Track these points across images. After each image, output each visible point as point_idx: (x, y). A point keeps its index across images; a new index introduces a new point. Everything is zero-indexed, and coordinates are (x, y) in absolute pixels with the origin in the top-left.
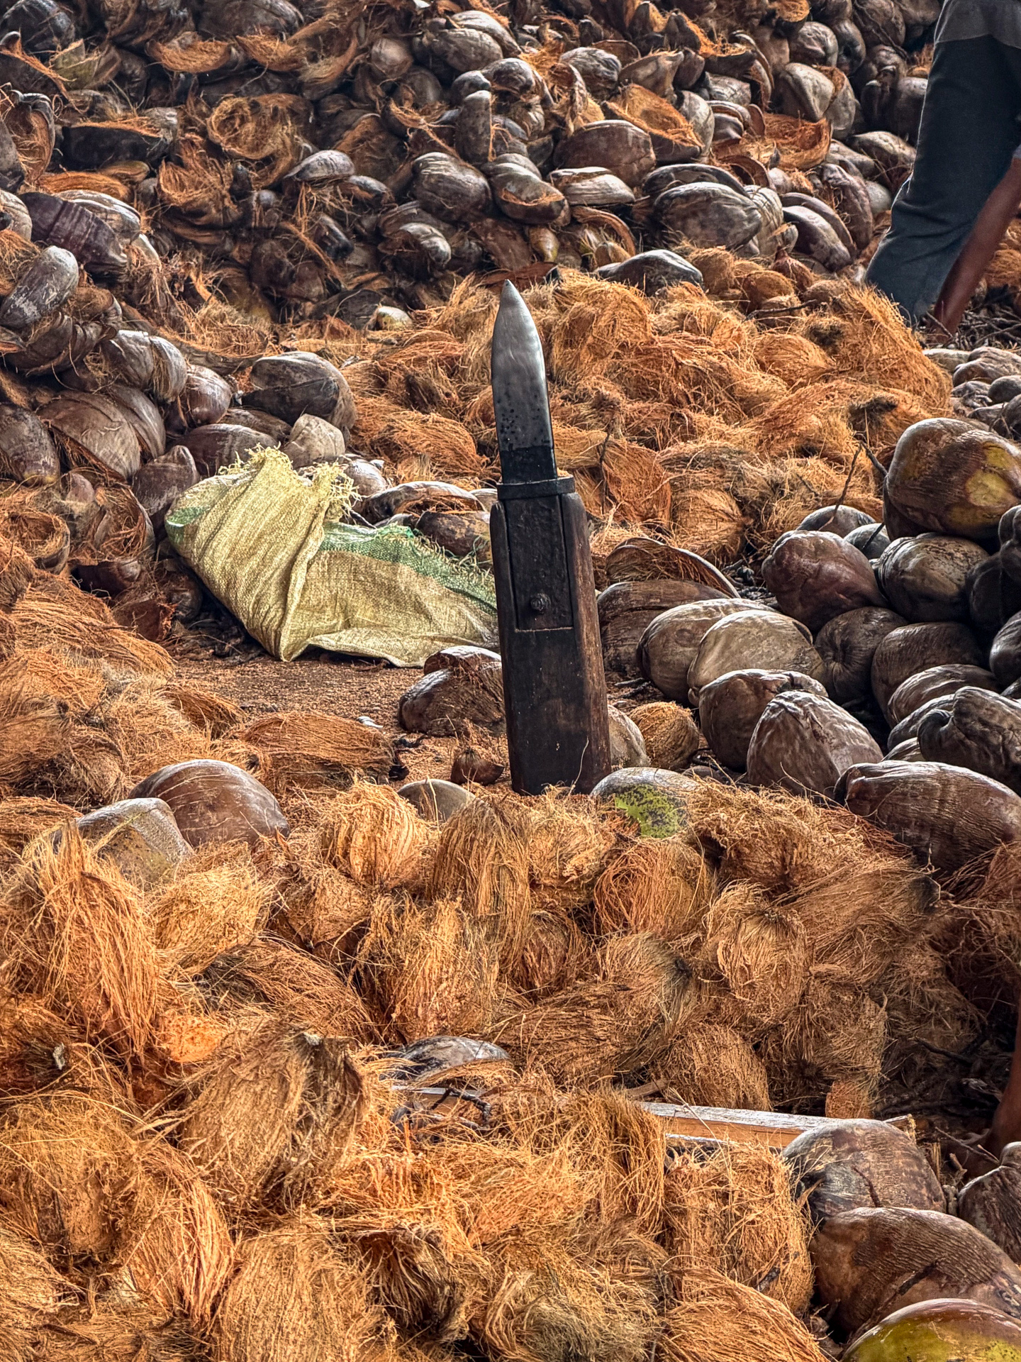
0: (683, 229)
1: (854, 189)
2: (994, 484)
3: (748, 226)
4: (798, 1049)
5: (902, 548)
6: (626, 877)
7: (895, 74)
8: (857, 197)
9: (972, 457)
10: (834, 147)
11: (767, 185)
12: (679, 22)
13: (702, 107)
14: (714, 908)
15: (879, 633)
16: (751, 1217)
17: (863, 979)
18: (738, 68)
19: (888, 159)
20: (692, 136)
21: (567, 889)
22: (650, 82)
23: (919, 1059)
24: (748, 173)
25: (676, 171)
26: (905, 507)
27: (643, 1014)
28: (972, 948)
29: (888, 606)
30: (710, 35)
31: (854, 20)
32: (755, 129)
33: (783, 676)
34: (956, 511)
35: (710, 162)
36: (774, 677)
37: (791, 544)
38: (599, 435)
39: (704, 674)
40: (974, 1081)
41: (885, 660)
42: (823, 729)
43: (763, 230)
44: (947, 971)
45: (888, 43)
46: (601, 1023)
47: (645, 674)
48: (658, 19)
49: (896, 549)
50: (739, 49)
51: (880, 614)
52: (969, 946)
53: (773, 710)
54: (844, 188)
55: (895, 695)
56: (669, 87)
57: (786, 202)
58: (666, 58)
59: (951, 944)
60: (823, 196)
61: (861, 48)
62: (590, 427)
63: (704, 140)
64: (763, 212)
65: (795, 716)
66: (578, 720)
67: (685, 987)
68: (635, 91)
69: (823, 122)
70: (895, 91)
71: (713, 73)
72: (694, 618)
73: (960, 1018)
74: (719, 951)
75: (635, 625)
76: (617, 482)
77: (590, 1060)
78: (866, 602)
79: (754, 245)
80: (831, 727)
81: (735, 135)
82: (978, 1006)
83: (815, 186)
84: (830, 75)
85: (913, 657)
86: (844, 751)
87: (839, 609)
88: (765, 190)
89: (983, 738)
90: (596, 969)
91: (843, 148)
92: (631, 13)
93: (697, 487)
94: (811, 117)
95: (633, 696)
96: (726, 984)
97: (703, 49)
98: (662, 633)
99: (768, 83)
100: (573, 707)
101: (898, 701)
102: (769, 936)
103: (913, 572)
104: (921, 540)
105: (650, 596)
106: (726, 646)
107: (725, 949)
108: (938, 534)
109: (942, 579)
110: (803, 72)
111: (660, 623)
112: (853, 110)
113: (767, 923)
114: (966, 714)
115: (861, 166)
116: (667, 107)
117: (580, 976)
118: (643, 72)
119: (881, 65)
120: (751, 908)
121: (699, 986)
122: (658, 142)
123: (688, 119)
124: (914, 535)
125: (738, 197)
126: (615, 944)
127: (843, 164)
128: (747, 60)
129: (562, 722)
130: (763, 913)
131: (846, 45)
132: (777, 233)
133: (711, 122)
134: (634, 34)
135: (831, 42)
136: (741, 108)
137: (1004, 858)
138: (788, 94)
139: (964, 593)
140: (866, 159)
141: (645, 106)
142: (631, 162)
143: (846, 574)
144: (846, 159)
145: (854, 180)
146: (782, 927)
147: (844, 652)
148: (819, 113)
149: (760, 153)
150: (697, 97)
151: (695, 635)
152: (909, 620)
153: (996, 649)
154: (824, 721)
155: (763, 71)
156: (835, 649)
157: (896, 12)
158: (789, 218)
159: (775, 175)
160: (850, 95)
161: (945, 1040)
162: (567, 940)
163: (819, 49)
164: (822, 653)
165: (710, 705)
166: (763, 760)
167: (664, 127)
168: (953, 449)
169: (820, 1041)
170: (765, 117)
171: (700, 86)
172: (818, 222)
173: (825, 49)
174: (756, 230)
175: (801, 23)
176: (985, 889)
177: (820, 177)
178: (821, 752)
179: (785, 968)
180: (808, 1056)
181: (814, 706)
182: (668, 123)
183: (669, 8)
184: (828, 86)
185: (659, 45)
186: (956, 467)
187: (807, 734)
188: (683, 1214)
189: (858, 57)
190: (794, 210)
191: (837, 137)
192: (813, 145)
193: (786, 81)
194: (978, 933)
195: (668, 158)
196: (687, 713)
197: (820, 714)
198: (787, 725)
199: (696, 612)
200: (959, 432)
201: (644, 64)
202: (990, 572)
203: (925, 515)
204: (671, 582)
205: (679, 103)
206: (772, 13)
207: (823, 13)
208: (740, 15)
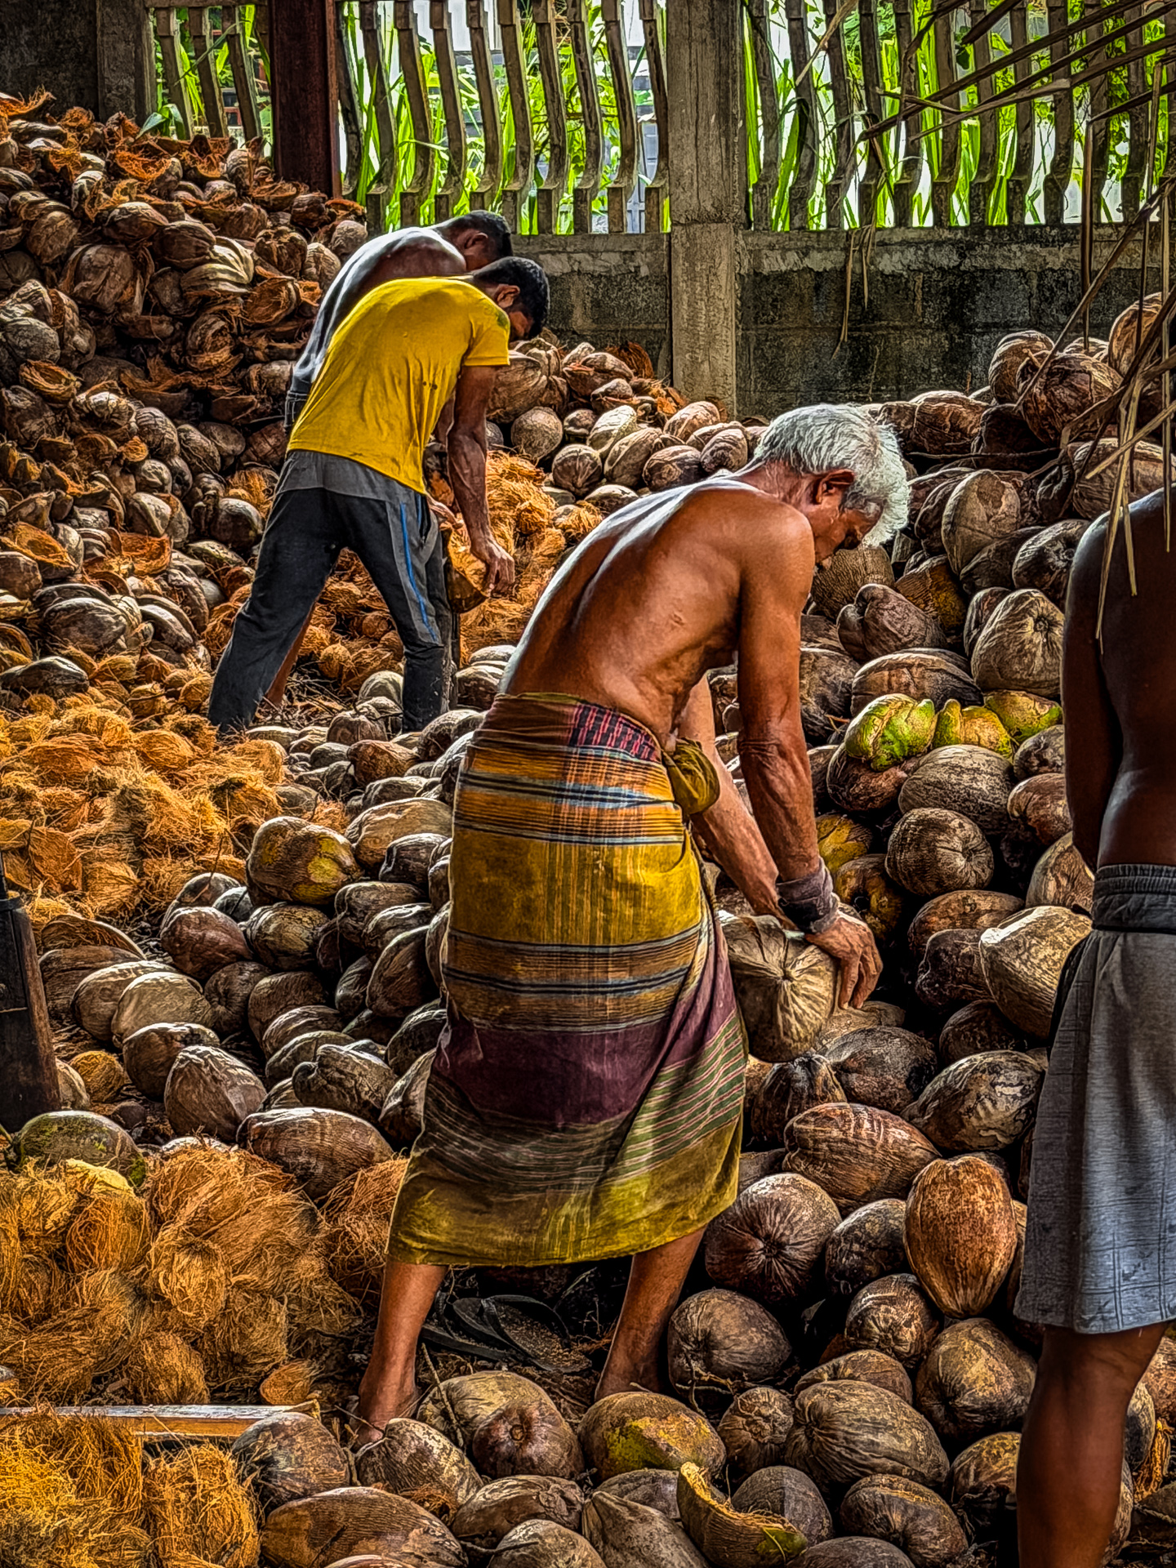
0: (67, 634)
1: (192, 588)
2: (327, 865)
3: (116, 629)
4: (227, 1344)
5: (263, 916)
6: (90, 1226)
7: (215, 496)
8: (195, 593)
9: (311, 846)
10: (175, 555)
11: (127, 594)
12: (50, 470)
13: (74, 536)
14: (154, 1245)
15: (254, 982)
16: (214, 1502)
17: (268, 1285)
18: (99, 501)
19: (217, 562)
20: (68, 558)
21: (48, 1238)
22: (31, 518)
23: (312, 1342)
24: (113, 584)
25: (58, 590)
26: (263, 885)
27: (113, 1330)
28: (347, 1253)
29: (256, 958)
30: (74, 478)
31: (182, 456)
32: (114, 548)
33: (185, 1028)
34: (302, 887)
35: (83, 581)
36: (179, 1029)
37: (181, 919)
38: (24, 823)
39: (124, 1025)
40: (357, 1356)
41: (258, 1003)
42: (220, 1075)
43: (128, 630)
44: (331, 1271)
45: (207, 471)
46: (80, 1341)
47: (77, 1021)
48: (35, 470)
49: (259, 916)
50: (100, 487)
51: (251, 967)
52: (344, 1251)
53: (182, 1061)
54: (185, 588)
55: (267, 1032)
56: (47, 521)
57: (141, 602)
58: (42, 499)
59: (331, 1249)
60: (169, 595)
61: (188, 477)
62: (16, 817)
63: (77, 561)
64: (126, 617)
65: (199, 1066)
66: (35, 1076)
67: (142, 1308)
68: (22, 526)
69: (165, 537)
70: (216, 510)
71: (80, 506)
72: (112, 979)
73: (341, 1306)
74: (161, 1281)
75: (66, 982)
76: (40, 859)
77: (74, 1371)
78: (240, 958)
79: (121, 642)
80: (226, 1072)
81: (100, 554)
82: (353, 1294)
83: (163, 588)
84: (167, 500)
85: (279, 1000)
86: (236, 1089)
87: (219, 964)
88: (126, 598)
89: (340, 1083)
90: (76, 1299)
91: (181, 556)
92: (13, 467)
93: (101, 860)
94: (154, 533)
95: (69, 1039)
96: (169, 1302)
97: (70, 490)
98: (89, 993)
99: (121, 510)
100: (30, 1067)
101: (270, 1037)
102: (197, 1262)
103: (273, 935)
104: (278, 908)
105: (77, 959)
106: (139, 1002)
107: (165, 1278)
108: (289, 904)
109: (296, 939)
110: (146, 499)
111: (87, 984)
112: (186, 526)
113: (195, 1253)
114: (327, 1066)
115: (195, 569)
116: (46, 536)
117: (65, 1306)
118: (25, 511)
119: (205, 490)
120: (181, 1242)
121: (152, 1305)
122: (42, 564)
123: (63, 545)
124: (271, 904)
125: (107, 608)
126: (89, 1280)
127: (182, 569)
128: (105, 495)
129: (23, 1079)
130: (190, 1245)
131: (176, 474)
132: (138, 630)
133: (81, 546)
134: (17, 482)
135: (166, 475)
136: (103, 533)
137: (364, 1180)
138: (137, 518)
139: (312, 947)
140: (198, 563)
141: (30, 538)
142: (25, 582)
143: (223, 938)
144: (184, 564)
145: (191, 581)
146: (206, 1253)
147: (227, 997)
148: (161, 530)
149: (118, 566)
150: (69, 528)
151: (113, 992)
152: (274, 970)
153: (339, 993)
154: (220, 1068)
155: (116, 501)
156: (219, 994)
157: (213, 448)
158: (146, 617)
159: (132, 582)
160: (184, 515)
161: (330, 1325)
162: (50, 1276)
163: (157, 480)
164: (209, 1000)
165: (131, 1053)
166: (176, 1101)
167: (46, 553)
168: (296, 839)
169: (244, 1336)
170: (120, 535)
171: (69, 518)
172: (166, 616)
173: (162, 480)
174: (123, 631)
175: (143, 462)
176: (352, 1205)
177: (166, 579)
178: (219, 1092)
179: (211, 1284)
180: (235, 1348)
181: (212, 1057)
182: (48, 550)
183: (42, 461)
184: (167, 510)
185: (37, 490)
186: (299, 855)
187: (208, 1079)
188: (163, 1504)
189: (186, 484)
190: (148, 608)
191: (176, 547)
192: (159, 556)
193: (134, 508)
194: (351, 1241)
195: (51, 577)
196: (113, 1058)
197: (216, 1063)
198: (192, 1073)
199: (113, 975)
200: (300, 827)
201: (26, 504)
202: (331, 934)
203: (279, 890)
204: (92, 948)
205: (55, 534)
206: (120, 455)
207: (159, 452)
208: (96, 459)
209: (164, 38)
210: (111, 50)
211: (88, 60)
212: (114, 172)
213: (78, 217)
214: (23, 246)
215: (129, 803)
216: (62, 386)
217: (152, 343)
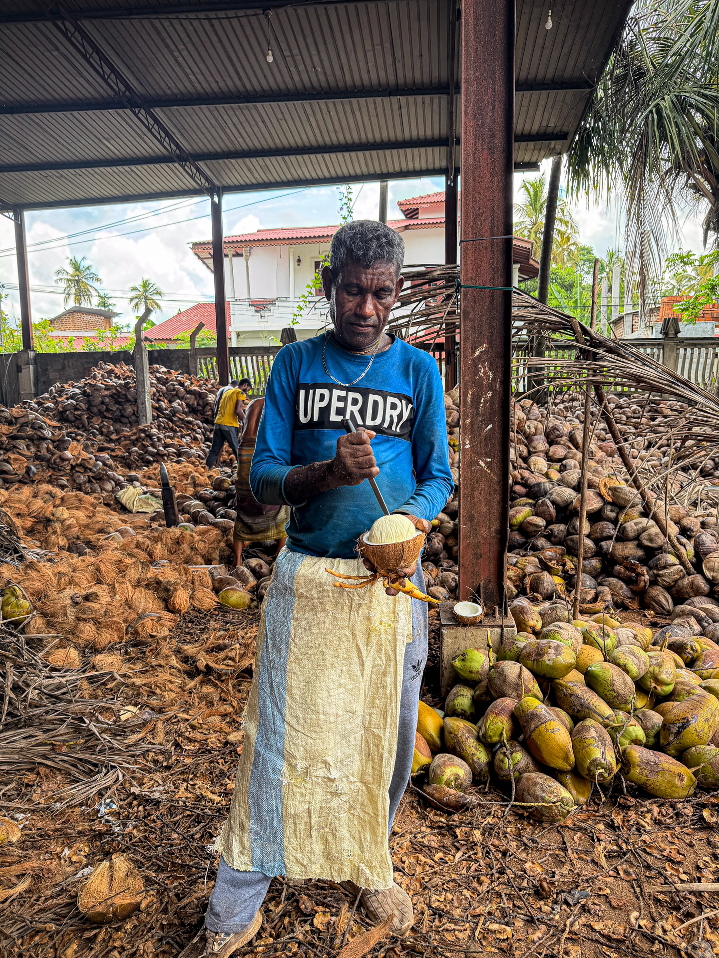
0: (183, 455)
2: (226, 484)
4: (208, 557)
6: (183, 537)
9: (223, 481)
12: (181, 430)
13: (184, 440)
15: (214, 503)
16: (204, 579)
17: (216, 547)
20: (183, 444)
21: (175, 539)
22: (177, 437)
23: (224, 557)
25: (182, 448)
26: (215, 488)
27: (187, 554)
29: (214, 500)
30: (185, 431)
31: (203, 429)
33: (202, 510)
34: (222, 488)
35: (186, 447)
37: (201, 493)
38: (175, 481)
39: (191, 511)
41: (215, 507)
44: (226, 545)
45: (206, 431)
46: (181, 556)
47: (183, 511)
48: (178, 429)
49: (215, 493)
53: (201, 515)
56: (180, 438)
57: (196, 451)
58: (179, 434)
59: (226, 542)
60: (201, 450)
63: (185, 444)
64: (193, 453)
65: (204, 515)
66: (175, 518)
67: (192, 550)
68: (175, 438)
71: (186, 436)
72: (189, 503)
74: (196, 546)
75: (182, 505)
76: (178, 487)
77: (180, 561)
78: (212, 500)
79: (193, 457)
81: (189, 443)
84: (201, 436)
86: (211, 519)
87: (208, 501)
88: (193, 450)
89: (228, 516)
90: (180, 549)
93: (188, 487)
95: (182, 514)
96: (198, 550)
97: (184, 433)
98: (185, 506)
99: (193, 437)
100: (174, 516)
101: (217, 512)
103: (217, 495)
104: (218, 491)
105: (183, 501)
106: (194, 507)
108: (220, 491)
109: (221, 496)
110: (197, 435)
111: (185, 504)
112: (204, 440)
114: (226, 513)
117: (178, 550)
121: (194, 550)
122: (179, 445)
125: (190, 451)
126: (182, 546)
127: (203, 446)
128: (190, 434)
129: (173, 518)
132: (195, 455)
133: (186, 442)
134: (175, 431)
135: (201, 431)
136: (190, 440)
138: (196, 438)
139: (224, 498)
141: (177, 440)
142: (176, 447)
143: (209, 496)
145: (205, 448)
147: (209, 506)
148: (200, 440)
151: (189, 506)
152: (217, 502)
153: (229, 504)
154: (208, 515)
155: (192, 435)
158: (197, 453)
159: (195, 448)
160: (204, 438)
161: (226, 554)
162: (176, 546)
163: (199, 432)
164: (206, 507)
165: (192, 514)
166: (200, 521)
168: (220, 480)
169: (211, 555)
170: (193, 441)
171: (184, 437)
172: (201, 454)
174: (193, 455)
175: (197, 429)
177: (201, 448)
178: (207, 519)
179: (205, 547)
181: (206, 513)
182: (180, 442)
186: (221, 482)
187: (205, 517)
188: (195, 580)
189: (204, 433)
191: (202, 443)
192: (199, 444)
195: (181, 446)
196: (189, 516)
200: (221, 478)
201: (176, 435)
202: (227, 495)
203: (218, 488)
204: (186, 499)
205: (181, 440)
206: (193, 428)
207: (199, 428)
208: (188, 428)
209: (201, 363)
210: (191, 365)
211: (188, 367)
212: (192, 383)
213: (186, 390)
214: (176, 395)
215: (193, 478)
216: (183, 416)
217: (198, 411)
